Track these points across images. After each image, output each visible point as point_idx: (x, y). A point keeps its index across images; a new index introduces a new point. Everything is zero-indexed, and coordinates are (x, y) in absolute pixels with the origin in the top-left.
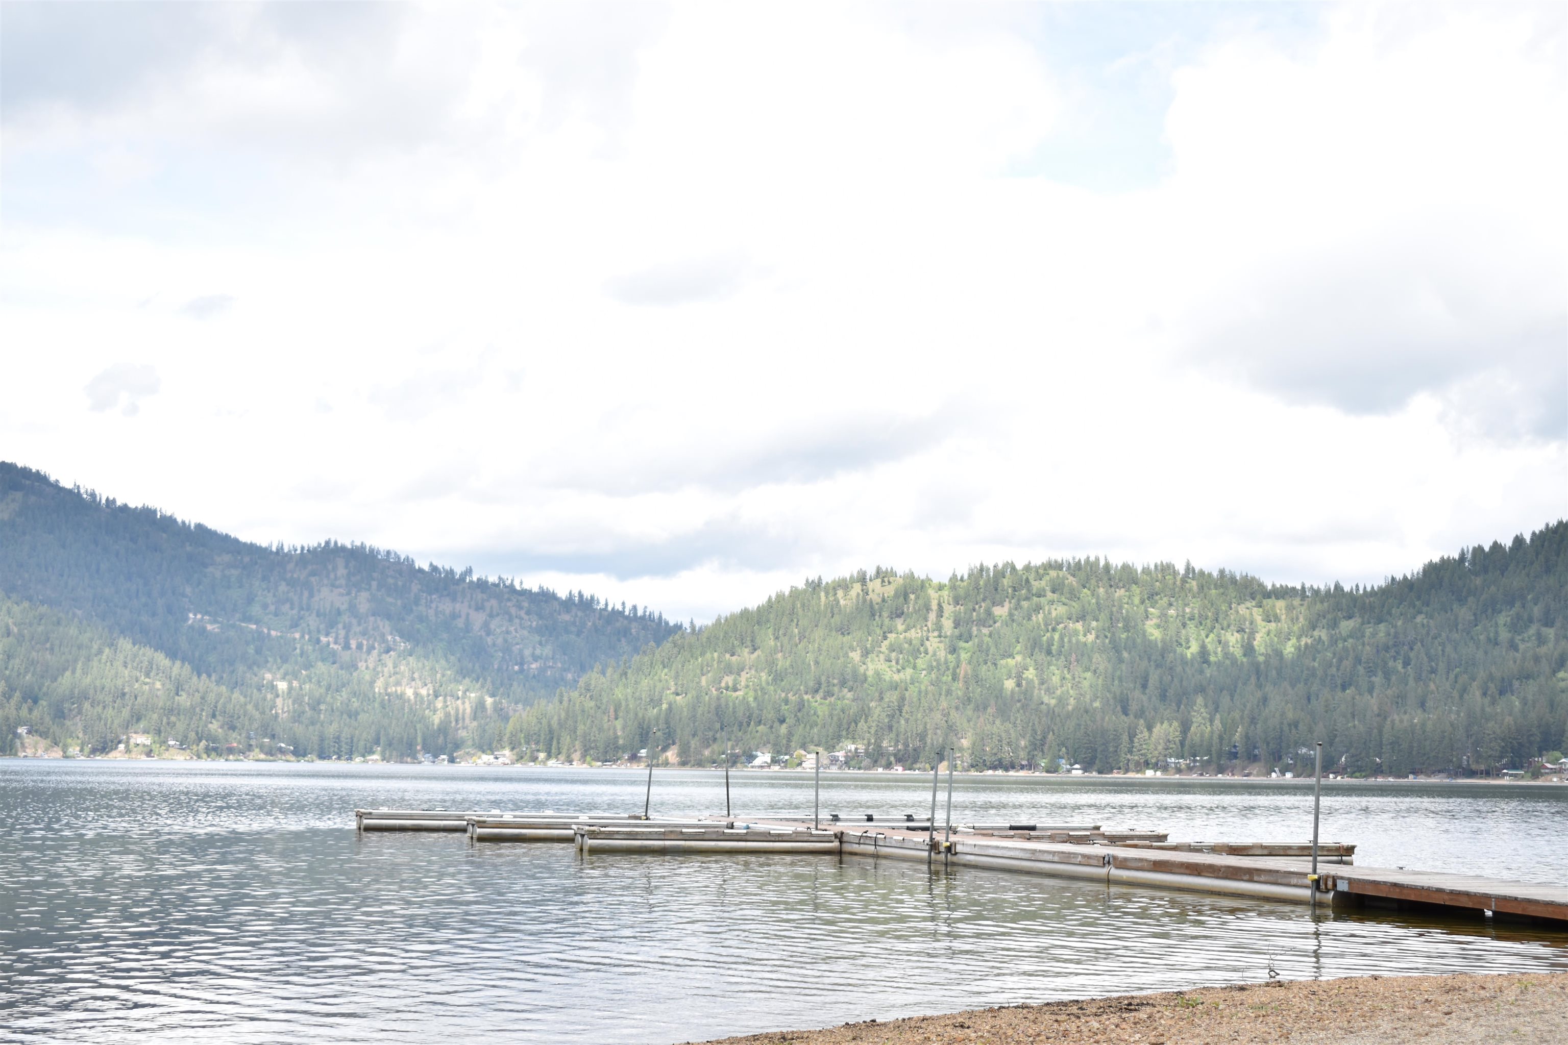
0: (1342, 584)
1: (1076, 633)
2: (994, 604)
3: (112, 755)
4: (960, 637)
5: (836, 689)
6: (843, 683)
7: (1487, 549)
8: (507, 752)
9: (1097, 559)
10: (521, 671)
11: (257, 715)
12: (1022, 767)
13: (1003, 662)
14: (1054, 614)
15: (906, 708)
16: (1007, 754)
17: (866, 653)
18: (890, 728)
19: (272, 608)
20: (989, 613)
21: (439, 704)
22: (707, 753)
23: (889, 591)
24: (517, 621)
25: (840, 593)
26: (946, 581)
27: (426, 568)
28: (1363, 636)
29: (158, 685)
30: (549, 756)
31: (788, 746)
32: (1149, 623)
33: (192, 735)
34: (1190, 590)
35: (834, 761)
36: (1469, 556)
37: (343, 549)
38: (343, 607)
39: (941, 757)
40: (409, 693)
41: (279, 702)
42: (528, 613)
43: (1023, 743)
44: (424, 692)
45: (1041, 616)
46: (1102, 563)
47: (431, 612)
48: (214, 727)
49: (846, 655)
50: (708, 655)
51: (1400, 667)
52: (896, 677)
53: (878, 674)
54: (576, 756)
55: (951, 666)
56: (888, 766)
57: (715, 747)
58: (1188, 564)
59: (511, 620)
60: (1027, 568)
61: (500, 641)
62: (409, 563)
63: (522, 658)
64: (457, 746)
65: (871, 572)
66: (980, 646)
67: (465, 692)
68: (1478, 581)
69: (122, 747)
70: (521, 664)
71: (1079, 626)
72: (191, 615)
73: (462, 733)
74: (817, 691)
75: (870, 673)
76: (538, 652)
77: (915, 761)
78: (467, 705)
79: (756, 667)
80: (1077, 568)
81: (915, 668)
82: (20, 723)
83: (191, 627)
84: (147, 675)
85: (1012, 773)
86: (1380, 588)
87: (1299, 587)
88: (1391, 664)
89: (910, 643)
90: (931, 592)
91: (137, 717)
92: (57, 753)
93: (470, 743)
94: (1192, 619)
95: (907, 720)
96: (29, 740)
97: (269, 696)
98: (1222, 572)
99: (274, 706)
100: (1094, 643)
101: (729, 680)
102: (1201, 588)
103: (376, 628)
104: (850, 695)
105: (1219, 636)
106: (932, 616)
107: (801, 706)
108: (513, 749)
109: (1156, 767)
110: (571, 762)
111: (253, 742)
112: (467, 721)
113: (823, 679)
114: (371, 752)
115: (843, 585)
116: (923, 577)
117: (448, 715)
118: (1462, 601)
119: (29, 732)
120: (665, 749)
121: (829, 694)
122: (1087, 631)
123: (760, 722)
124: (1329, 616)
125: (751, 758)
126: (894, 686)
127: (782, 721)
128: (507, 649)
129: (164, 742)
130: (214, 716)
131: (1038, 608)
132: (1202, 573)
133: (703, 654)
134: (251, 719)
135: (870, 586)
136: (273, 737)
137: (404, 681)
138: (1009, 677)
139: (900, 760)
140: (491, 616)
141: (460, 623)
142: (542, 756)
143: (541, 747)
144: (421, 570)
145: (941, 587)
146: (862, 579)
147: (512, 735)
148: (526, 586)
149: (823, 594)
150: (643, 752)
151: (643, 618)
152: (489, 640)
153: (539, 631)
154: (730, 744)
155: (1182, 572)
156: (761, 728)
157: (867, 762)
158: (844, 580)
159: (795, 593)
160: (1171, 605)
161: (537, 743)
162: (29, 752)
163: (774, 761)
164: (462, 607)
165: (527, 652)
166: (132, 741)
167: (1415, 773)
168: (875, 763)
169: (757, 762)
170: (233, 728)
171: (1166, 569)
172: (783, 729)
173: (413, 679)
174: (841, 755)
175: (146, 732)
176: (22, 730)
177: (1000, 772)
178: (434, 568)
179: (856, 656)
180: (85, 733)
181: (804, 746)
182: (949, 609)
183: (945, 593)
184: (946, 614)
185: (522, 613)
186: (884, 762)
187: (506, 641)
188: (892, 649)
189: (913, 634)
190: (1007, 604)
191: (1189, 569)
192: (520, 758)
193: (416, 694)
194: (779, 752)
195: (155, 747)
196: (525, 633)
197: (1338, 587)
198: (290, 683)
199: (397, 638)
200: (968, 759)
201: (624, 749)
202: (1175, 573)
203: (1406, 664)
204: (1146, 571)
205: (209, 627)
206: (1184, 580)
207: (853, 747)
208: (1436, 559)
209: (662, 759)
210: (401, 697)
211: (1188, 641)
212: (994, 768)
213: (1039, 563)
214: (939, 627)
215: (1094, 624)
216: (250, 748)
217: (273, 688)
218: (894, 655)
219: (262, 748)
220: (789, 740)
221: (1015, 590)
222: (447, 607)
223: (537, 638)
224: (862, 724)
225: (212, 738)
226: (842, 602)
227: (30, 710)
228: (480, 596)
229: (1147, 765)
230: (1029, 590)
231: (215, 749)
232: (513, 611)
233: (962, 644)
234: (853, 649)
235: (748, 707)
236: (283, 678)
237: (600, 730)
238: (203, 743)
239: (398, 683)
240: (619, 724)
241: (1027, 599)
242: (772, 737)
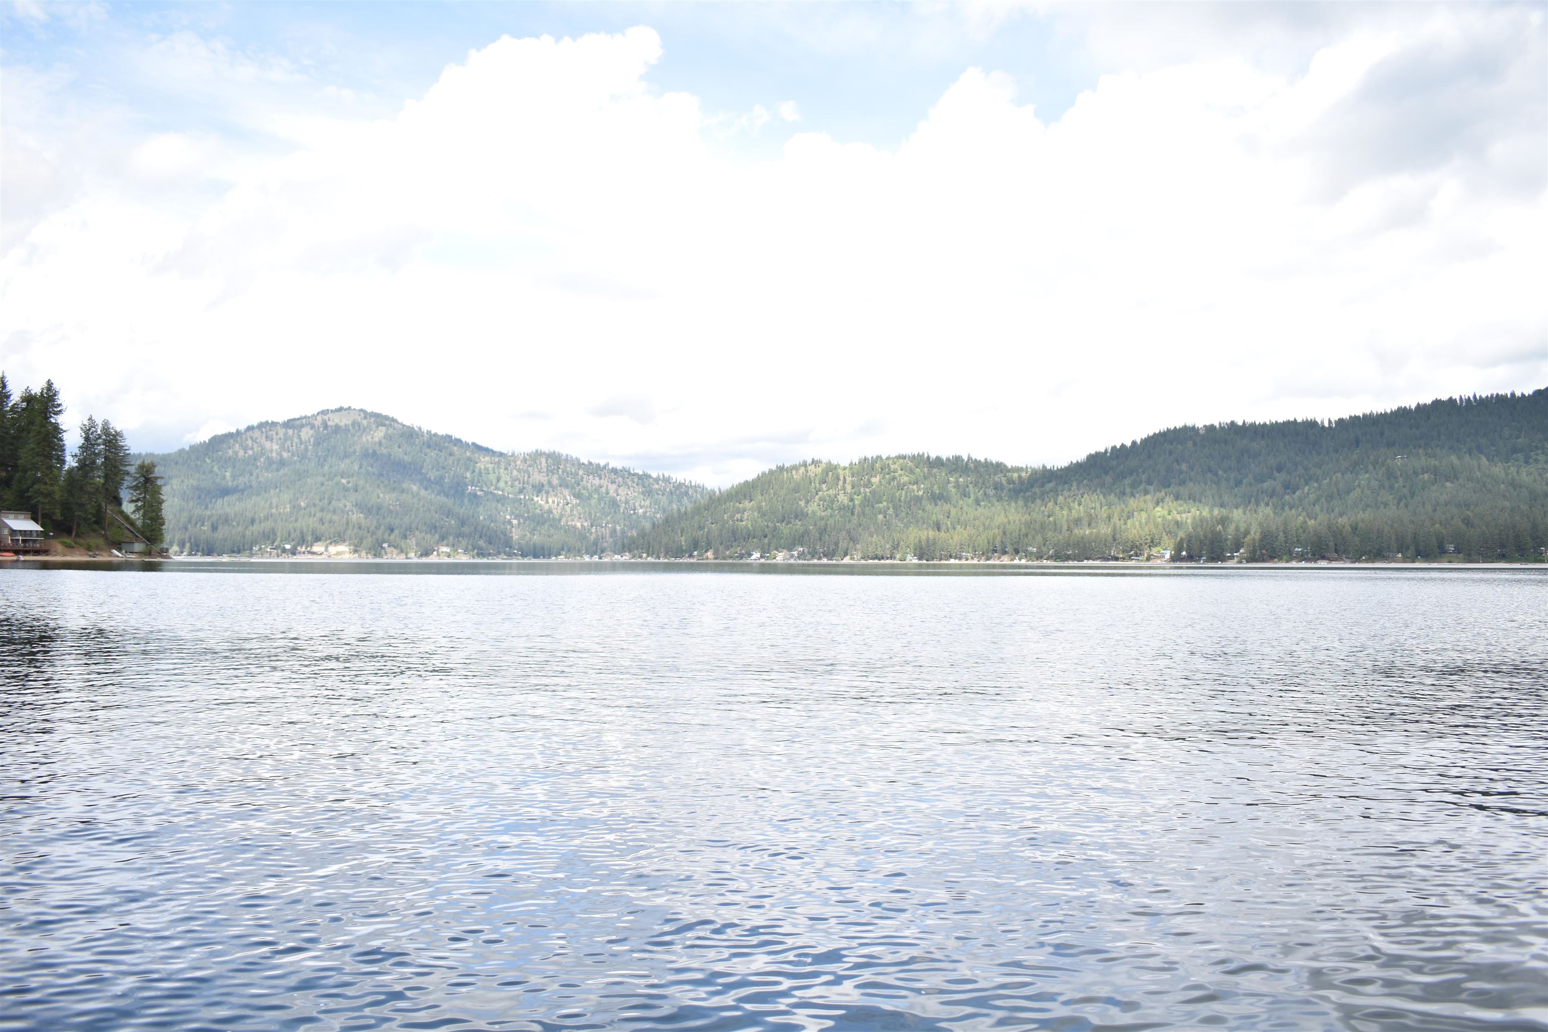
0: (1046, 465)
1: (913, 491)
2: (871, 476)
3: (431, 557)
4: (855, 493)
5: (792, 520)
6: (796, 517)
7: (1118, 447)
8: (627, 554)
9: (923, 454)
10: (635, 513)
11: (502, 537)
12: (887, 558)
13: (877, 506)
14: (902, 481)
15: (828, 529)
16: (880, 553)
17: (807, 502)
18: (820, 539)
19: (510, 483)
20: (869, 481)
21: (593, 530)
22: (728, 553)
23: (819, 470)
24: (632, 488)
25: (794, 472)
26: (847, 465)
27: (586, 463)
28: (1057, 491)
29: (453, 522)
30: (648, 556)
31: (769, 549)
32: (950, 485)
33: (470, 547)
34: (970, 468)
35: (792, 556)
36: (1109, 450)
37: (545, 453)
38: (545, 483)
39: (846, 554)
40: (579, 525)
41: (514, 530)
42: (638, 485)
43: (888, 546)
44: (586, 524)
45: (895, 482)
46: (926, 456)
47: (589, 485)
48: (481, 543)
49: (797, 503)
50: (728, 504)
51: (1076, 507)
52: (823, 514)
53: (813, 512)
54: (662, 555)
55: (851, 508)
56: (820, 558)
57: (732, 550)
58: (969, 456)
59: (629, 488)
60: (888, 458)
61: (623, 499)
62: (578, 460)
63: (635, 507)
64: (603, 551)
65: (809, 461)
66: (865, 497)
67: (606, 524)
68: (1114, 463)
69: (435, 553)
70: (635, 510)
71: (915, 487)
72: (469, 487)
73: (605, 545)
74: (783, 521)
75: (810, 512)
76: (642, 504)
77: (833, 556)
78: (607, 531)
79: (751, 509)
80: (913, 458)
81: (832, 509)
82: (384, 542)
83: (470, 493)
84: (447, 517)
85: (882, 561)
86: (1065, 467)
87: (1024, 467)
88: (1072, 504)
89: (830, 496)
90: (840, 471)
91: (443, 538)
92: (403, 556)
93: (609, 549)
94: (971, 483)
95: (829, 535)
96: (389, 550)
97: (509, 527)
98: (986, 459)
99: (511, 532)
100: (923, 495)
101: (738, 516)
102: (976, 467)
103: (561, 493)
104: (799, 523)
105: (985, 492)
106: (841, 483)
107: (775, 529)
108: (630, 552)
109: (956, 558)
110: (659, 558)
111: (500, 550)
112: (608, 539)
113: (786, 515)
114: (560, 555)
115: (795, 468)
116: (836, 463)
117: (598, 536)
118: (1106, 473)
119: (389, 546)
120: (707, 551)
121: (789, 522)
122: (919, 490)
123: (754, 537)
124: (1040, 481)
125: (750, 555)
126: (822, 519)
127: (766, 536)
128: (627, 502)
129: (457, 550)
130: (481, 537)
131: (894, 478)
132: (976, 460)
133: (725, 503)
134: (500, 539)
135: (809, 468)
136: (510, 547)
137: (576, 519)
138: (880, 513)
139: (825, 556)
140: (619, 486)
141: (603, 490)
142: (644, 555)
143: (644, 551)
144: (583, 464)
145: (845, 469)
146: (805, 465)
147: (629, 545)
148: (636, 471)
149: (785, 473)
150: (695, 553)
151: (695, 486)
152: (618, 498)
153: (643, 493)
154: (739, 549)
155: (966, 459)
156: (755, 540)
157: (809, 556)
158: (796, 465)
159: (771, 472)
160: (961, 476)
161: (642, 549)
162: (389, 556)
163: (762, 557)
164: (604, 482)
165: (637, 504)
166: (440, 550)
167: (1088, 559)
168: (813, 557)
169: (753, 557)
170: (490, 543)
171: (958, 459)
172: (766, 541)
173: (580, 518)
174: (795, 553)
175: (447, 545)
176: (385, 545)
177: (876, 561)
178: (590, 463)
179: (802, 503)
180: (417, 546)
181: (777, 549)
182: (849, 479)
183: (847, 471)
184: (847, 482)
185: (635, 485)
186: (817, 557)
187: (626, 498)
188: (820, 499)
189: (831, 492)
190: (878, 476)
191: (969, 458)
192: (634, 557)
193: (582, 525)
194: (764, 552)
195: (452, 553)
196: (636, 494)
197: (1044, 467)
198: (519, 520)
199: (572, 498)
200: (860, 555)
201: (686, 551)
202: (963, 460)
203: (1080, 504)
204: (948, 459)
205: (479, 493)
206: (967, 464)
207: (802, 549)
208: (1093, 452)
209: (705, 556)
210: (574, 527)
211: (969, 494)
212: (873, 559)
213: (894, 456)
214: (844, 489)
215: (922, 486)
216: (499, 553)
217: (510, 522)
218: (821, 502)
219: (505, 554)
220: (769, 546)
221: (882, 469)
222: (597, 482)
223: (642, 497)
224: (806, 538)
225: (480, 548)
226: (795, 476)
227: (389, 535)
228: (613, 476)
229: (951, 557)
230: (889, 470)
231: (482, 554)
232: (630, 483)
233: (855, 497)
234: (801, 500)
235: (748, 530)
236: (515, 519)
237: (674, 542)
238: (476, 551)
239: (573, 520)
240: (683, 539)
241: (888, 474)
242: (761, 545)
